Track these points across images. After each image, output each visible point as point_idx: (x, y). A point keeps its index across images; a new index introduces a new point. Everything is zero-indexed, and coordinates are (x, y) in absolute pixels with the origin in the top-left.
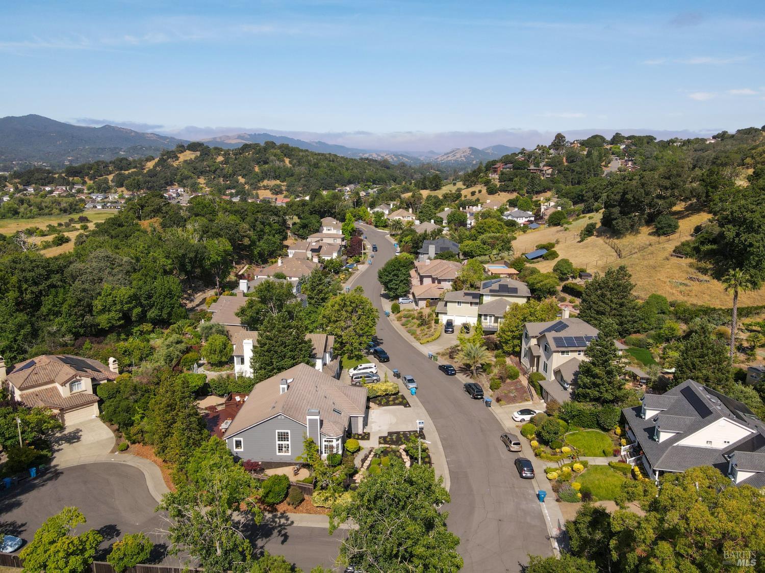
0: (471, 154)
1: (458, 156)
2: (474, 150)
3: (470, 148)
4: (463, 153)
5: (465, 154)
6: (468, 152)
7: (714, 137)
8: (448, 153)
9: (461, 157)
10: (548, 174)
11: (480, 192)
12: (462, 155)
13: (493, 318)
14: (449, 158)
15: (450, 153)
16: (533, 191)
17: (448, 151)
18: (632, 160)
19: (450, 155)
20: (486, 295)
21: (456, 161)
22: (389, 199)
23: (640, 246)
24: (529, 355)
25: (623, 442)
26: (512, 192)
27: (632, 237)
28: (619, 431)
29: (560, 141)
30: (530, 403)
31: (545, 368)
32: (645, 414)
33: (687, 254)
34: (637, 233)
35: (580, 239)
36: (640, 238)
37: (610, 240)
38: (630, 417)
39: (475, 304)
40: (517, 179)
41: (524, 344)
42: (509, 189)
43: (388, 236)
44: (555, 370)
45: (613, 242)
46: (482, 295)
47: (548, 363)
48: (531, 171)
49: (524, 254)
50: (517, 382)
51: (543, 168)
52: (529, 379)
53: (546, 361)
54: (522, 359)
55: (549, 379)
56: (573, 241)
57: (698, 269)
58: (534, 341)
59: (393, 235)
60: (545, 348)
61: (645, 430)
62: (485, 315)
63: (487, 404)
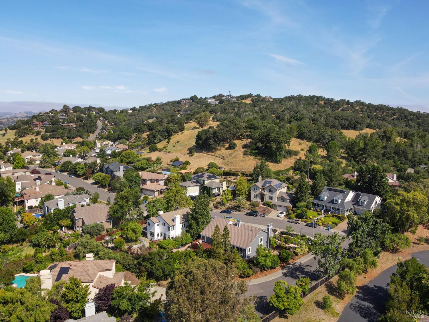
10: (74, 128)
13: (217, 189)
16: (71, 137)
20: (206, 180)
23: (228, 154)
24: (259, 196)
25: (319, 210)
26: (58, 138)
27: (220, 151)
28: (312, 208)
29: (66, 109)
30: (273, 212)
31: (271, 198)
32: (324, 199)
33: (250, 155)
34: (220, 150)
35: (189, 155)
36: (223, 151)
37: (210, 153)
38: (317, 202)
39: (198, 186)
40: (60, 131)
41: (253, 193)
42: (57, 136)
43: (38, 168)
44: (278, 197)
45: (213, 154)
46: (204, 181)
47: (273, 196)
48: (64, 126)
49: (169, 165)
50: (261, 207)
51: (69, 124)
52: (264, 204)
53: (271, 195)
54: (253, 199)
55: (275, 201)
56: (185, 156)
57: (258, 159)
58: (260, 190)
59: (44, 167)
60: (270, 191)
61: (329, 203)
62: (214, 188)
63: (264, 216)
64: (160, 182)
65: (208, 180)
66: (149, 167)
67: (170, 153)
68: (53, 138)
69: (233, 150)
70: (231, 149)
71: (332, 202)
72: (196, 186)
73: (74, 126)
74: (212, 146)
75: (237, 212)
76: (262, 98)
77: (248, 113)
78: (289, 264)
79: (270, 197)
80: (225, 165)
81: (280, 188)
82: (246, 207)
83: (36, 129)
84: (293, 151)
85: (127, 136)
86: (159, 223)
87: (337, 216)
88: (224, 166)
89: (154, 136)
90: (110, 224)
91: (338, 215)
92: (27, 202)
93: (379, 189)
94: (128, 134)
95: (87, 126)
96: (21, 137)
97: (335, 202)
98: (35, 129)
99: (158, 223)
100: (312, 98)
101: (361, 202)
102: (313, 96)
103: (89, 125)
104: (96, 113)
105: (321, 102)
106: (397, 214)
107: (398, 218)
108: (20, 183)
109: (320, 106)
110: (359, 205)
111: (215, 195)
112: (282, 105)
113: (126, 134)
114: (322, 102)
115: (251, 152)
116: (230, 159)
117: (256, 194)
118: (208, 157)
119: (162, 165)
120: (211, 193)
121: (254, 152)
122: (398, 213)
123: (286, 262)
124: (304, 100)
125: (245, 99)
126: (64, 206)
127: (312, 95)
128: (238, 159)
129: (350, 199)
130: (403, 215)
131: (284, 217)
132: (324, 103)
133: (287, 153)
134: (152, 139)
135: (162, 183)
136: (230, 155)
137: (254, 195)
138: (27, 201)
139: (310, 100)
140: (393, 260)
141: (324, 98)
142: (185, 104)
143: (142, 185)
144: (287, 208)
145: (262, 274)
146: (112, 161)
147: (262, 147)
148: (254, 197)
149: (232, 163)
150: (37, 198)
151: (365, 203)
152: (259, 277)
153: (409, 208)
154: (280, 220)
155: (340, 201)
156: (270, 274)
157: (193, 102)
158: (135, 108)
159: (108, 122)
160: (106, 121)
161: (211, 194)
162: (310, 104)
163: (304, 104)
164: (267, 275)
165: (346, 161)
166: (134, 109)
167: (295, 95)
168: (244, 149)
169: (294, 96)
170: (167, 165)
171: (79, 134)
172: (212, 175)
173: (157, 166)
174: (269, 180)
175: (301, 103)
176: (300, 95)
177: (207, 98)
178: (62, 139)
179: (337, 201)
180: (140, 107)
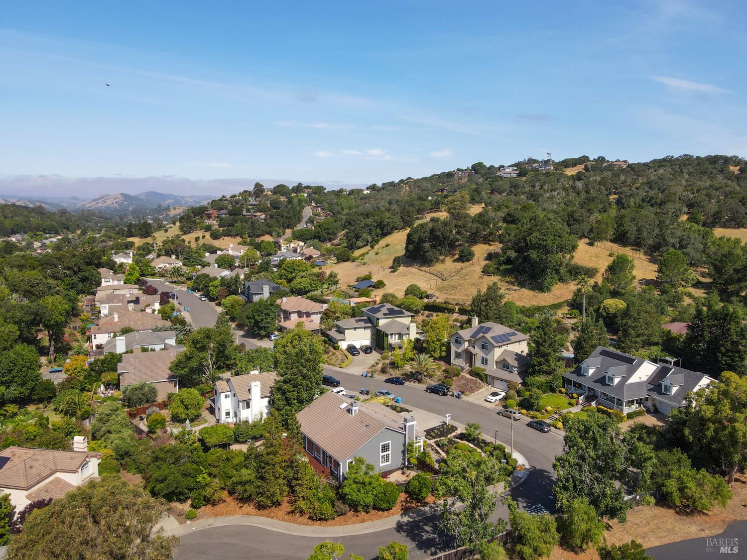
0: (124, 201)
1: (109, 202)
2: (126, 197)
3: (122, 194)
4: (115, 199)
5: (117, 200)
6: (121, 198)
7: (368, 189)
8: (96, 200)
9: (113, 203)
10: (262, 219)
11: (204, 237)
12: (115, 201)
13: (397, 336)
14: (99, 205)
15: (99, 199)
16: (254, 235)
17: (97, 196)
18: (320, 207)
19: (99, 201)
20: (382, 318)
21: (107, 207)
22: (124, 247)
23: (454, 270)
24: (464, 355)
25: (575, 395)
26: (235, 236)
27: (442, 265)
28: (563, 390)
29: (259, 189)
30: (484, 389)
31: (485, 361)
32: (588, 372)
33: (494, 273)
34: (443, 261)
35: (391, 270)
36: (448, 265)
37: (424, 268)
38: (574, 378)
39: (368, 327)
40: (238, 224)
41: (454, 349)
42: (232, 233)
43: (167, 283)
44: (498, 360)
45: (428, 269)
46: (378, 319)
47: (489, 357)
48: (247, 217)
49: (351, 286)
50: (463, 377)
51: (256, 214)
52: (471, 373)
53: (485, 357)
54: (453, 361)
55: (492, 369)
56: (384, 272)
57: (507, 282)
58: (467, 344)
59: (175, 282)
60: (483, 347)
61: (595, 382)
62: (392, 334)
63: (458, 397)
64: (313, 316)
65: (386, 318)
66: (314, 290)
67: (366, 265)
68: (228, 236)
69: (465, 264)
70: (463, 262)
71: (602, 381)
72: (365, 328)
73: (263, 216)
74: (427, 254)
75: (417, 384)
76: (606, 164)
77: (556, 193)
78: (426, 504)
79: (483, 358)
80: (441, 291)
81: (505, 343)
82: (436, 375)
83: (208, 222)
84: (583, 268)
85: (328, 234)
86: (229, 393)
87: (607, 411)
88: (437, 294)
89: (356, 235)
90: (175, 386)
91: (609, 411)
92: (95, 338)
93: (733, 361)
94: (331, 230)
95: (282, 216)
96: (185, 233)
97: (607, 382)
98: (206, 221)
99: (227, 393)
100: (713, 160)
101: (666, 386)
102: (716, 157)
103: (285, 214)
104: (309, 195)
105: (732, 168)
106: (711, 425)
107: (710, 433)
108: (107, 306)
109: (730, 176)
110: (660, 393)
111: (392, 348)
112: (638, 176)
113: (327, 231)
114: (735, 169)
115: (498, 269)
116: (455, 280)
117: (460, 350)
118: (420, 275)
119: (339, 286)
120: (386, 343)
121: (502, 267)
122: (713, 423)
123: (418, 500)
124: (694, 165)
125: (573, 166)
126: (126, 348)
127: (713, 155)
128: (468, 281)
129: (644, 379)
130: (725, 428)
131: (497, 402)
132: (739, 170)
133: (570, 272)
134: (354, 240)
135: (316, 318)
136: (457, 272)
137: (456, 352)
138: (95, 336)
139: (708, 165)
140: (672, 531)
141: (741, 160)
142: (461, 178)
143: (285, 321)
144: (510, 385)
145: (354, 519)
146: (263, 277)
147: (516, 258)
148: (456, 357)
149: (454, 288)
150: (110, 333)
151: (674, 390)
152: (346, 523)
153: (738, 414)
154: (486, 408)
155: (617, 381)
156: (372, 520)
157: (475, 173)
158: (375, 185)
159: (323, 209)
160: (319, 209)
161: (386, 346)
162: (706, 173)
163: (690, 174)
164: (363, 522)
165: (704, 293)
166: (373, 188)
167: (676, 156)
168: (487, 262)
169: (672, 157)
170: (348, 286)
171: (268, 230)
172: (396, 309)
173: (328, 288)
174: (487, 326)
175: (685, 171)
176: (687, 155)
177: (503, 167)
178: (240, 237)
179: (611, 379)
180: (384, 184)
